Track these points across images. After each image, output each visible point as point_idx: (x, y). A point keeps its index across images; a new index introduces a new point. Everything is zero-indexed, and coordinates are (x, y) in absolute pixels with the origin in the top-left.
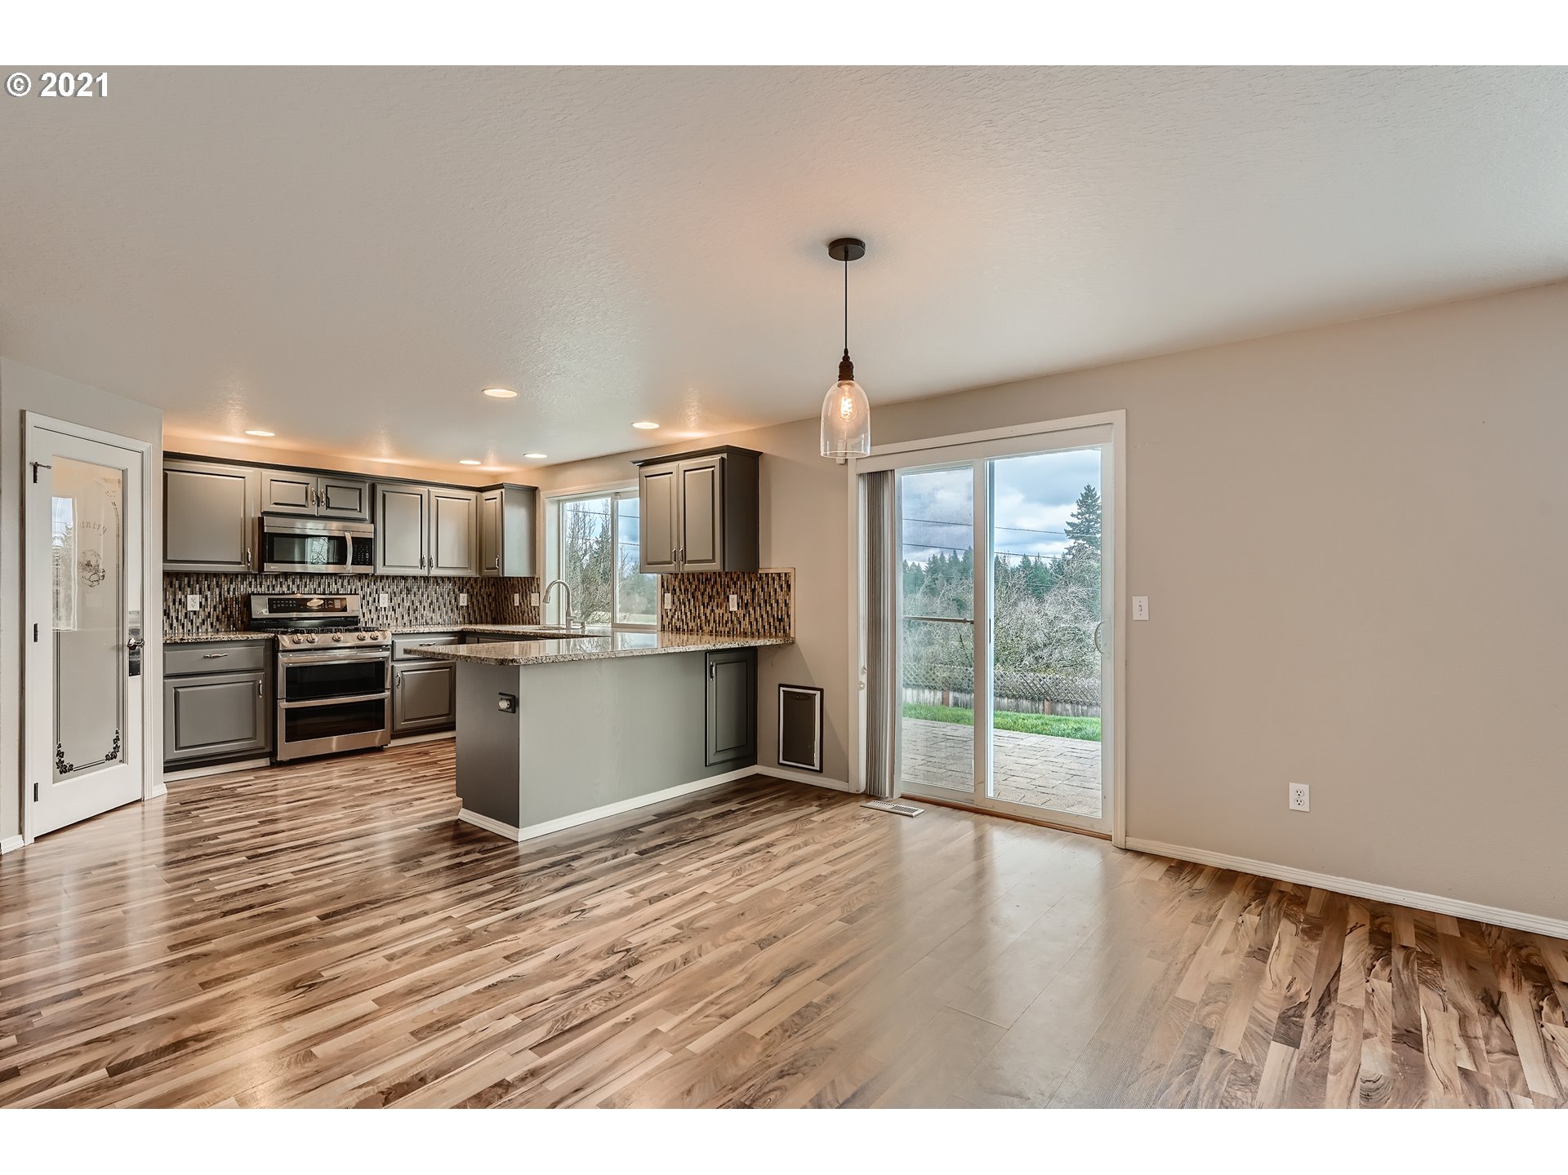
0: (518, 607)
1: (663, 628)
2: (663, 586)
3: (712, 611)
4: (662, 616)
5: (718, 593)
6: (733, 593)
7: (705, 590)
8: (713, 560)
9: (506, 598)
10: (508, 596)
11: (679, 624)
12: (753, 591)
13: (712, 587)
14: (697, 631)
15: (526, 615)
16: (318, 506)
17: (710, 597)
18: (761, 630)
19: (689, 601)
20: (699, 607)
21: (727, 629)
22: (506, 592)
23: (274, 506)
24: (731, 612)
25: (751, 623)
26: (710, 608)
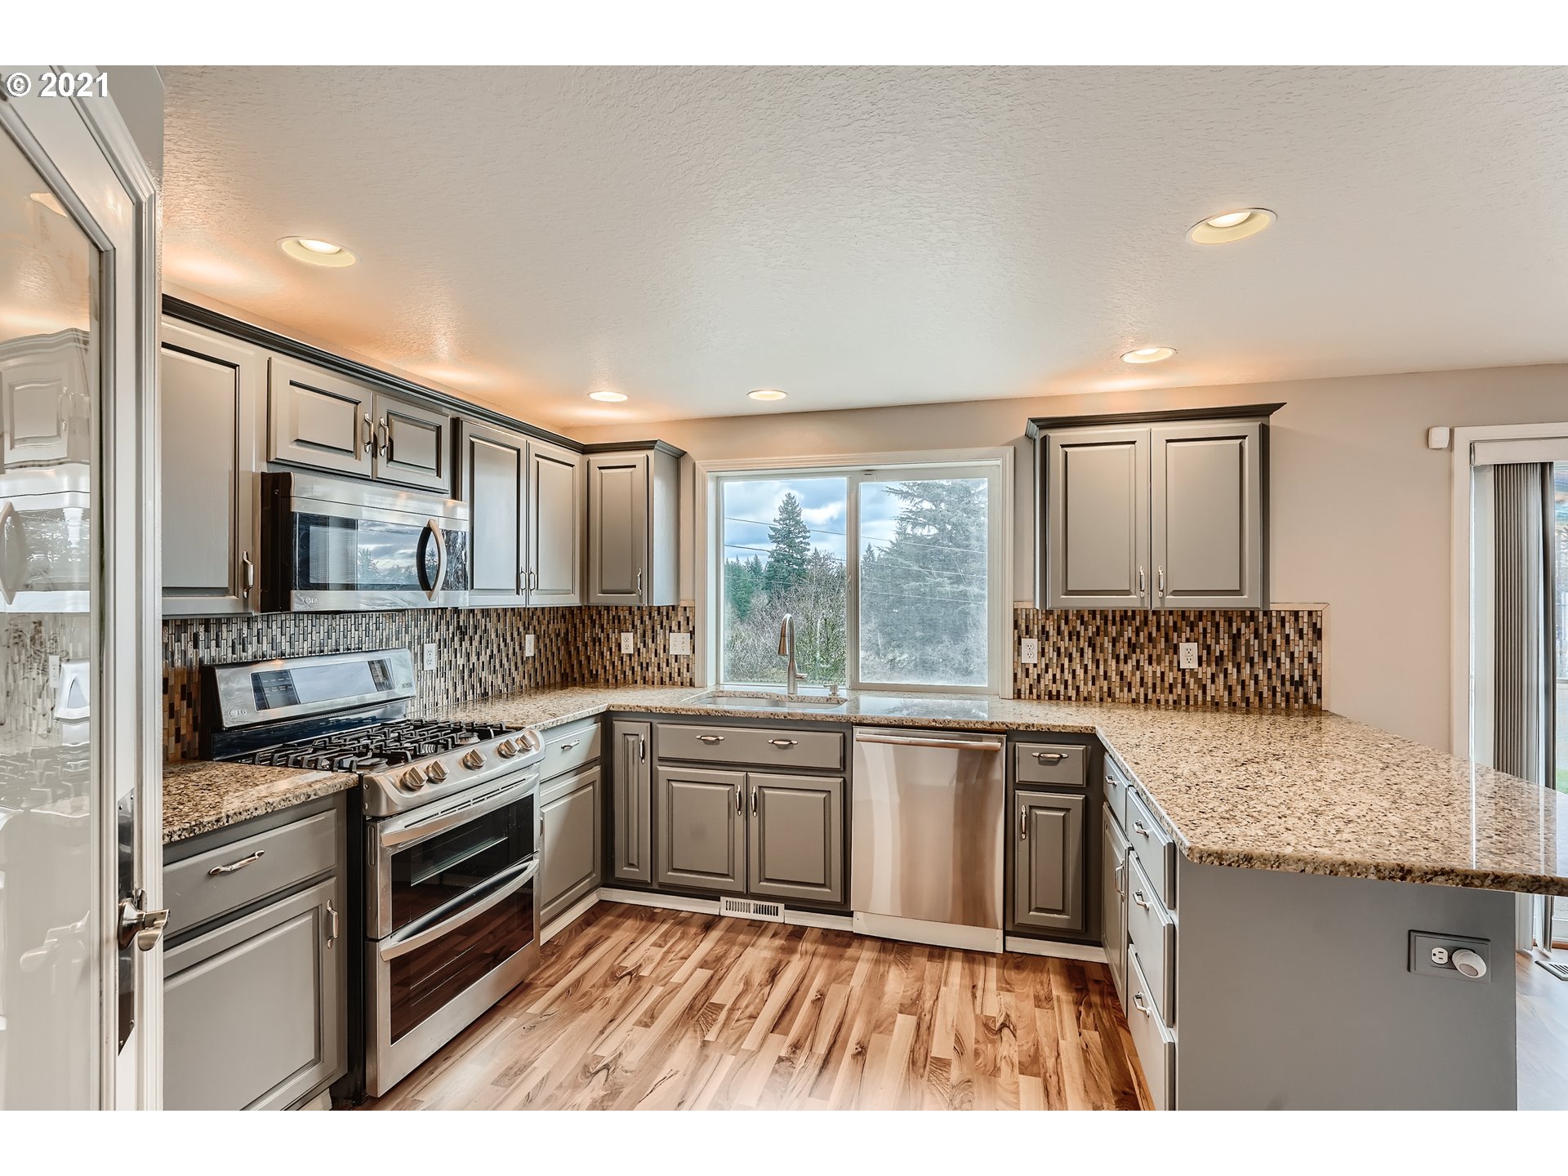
0: (630, 656)
1: (1018, 695)
2: (1016, 626)
3: (1138, 667)
4: (1015, 675)
5: (1150, 638)
6: (1188, 640)
7: (1120, 634)
8: (1239, 592)
9: (596, 640)
10: (602, 636)
11: (1054, 688)
12: (1236, 638)
13: (1137, 632)
14: (1101, 700)
15: (653, 669)
16: (374, 455)
17: (1132, 647)
18: (1254, 700)
19: (1082, 652)
20: (1106, 661)
21: (1171, 698)
22: (597, 630)
23: (295, 447)
24: (1184, 670)
25: (1230, 689)
26: (1131, 663)
